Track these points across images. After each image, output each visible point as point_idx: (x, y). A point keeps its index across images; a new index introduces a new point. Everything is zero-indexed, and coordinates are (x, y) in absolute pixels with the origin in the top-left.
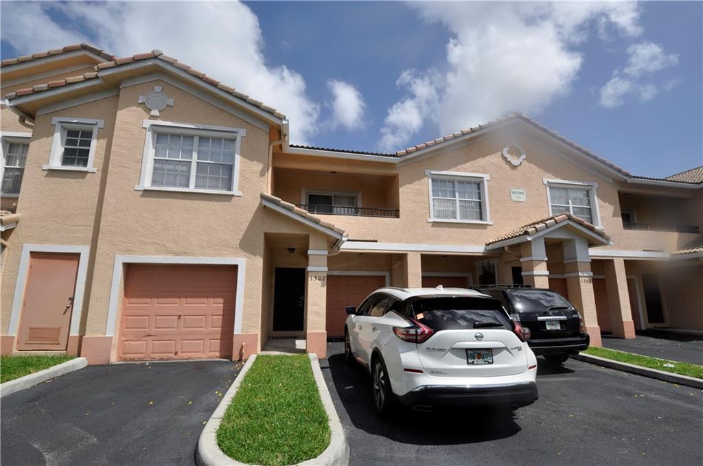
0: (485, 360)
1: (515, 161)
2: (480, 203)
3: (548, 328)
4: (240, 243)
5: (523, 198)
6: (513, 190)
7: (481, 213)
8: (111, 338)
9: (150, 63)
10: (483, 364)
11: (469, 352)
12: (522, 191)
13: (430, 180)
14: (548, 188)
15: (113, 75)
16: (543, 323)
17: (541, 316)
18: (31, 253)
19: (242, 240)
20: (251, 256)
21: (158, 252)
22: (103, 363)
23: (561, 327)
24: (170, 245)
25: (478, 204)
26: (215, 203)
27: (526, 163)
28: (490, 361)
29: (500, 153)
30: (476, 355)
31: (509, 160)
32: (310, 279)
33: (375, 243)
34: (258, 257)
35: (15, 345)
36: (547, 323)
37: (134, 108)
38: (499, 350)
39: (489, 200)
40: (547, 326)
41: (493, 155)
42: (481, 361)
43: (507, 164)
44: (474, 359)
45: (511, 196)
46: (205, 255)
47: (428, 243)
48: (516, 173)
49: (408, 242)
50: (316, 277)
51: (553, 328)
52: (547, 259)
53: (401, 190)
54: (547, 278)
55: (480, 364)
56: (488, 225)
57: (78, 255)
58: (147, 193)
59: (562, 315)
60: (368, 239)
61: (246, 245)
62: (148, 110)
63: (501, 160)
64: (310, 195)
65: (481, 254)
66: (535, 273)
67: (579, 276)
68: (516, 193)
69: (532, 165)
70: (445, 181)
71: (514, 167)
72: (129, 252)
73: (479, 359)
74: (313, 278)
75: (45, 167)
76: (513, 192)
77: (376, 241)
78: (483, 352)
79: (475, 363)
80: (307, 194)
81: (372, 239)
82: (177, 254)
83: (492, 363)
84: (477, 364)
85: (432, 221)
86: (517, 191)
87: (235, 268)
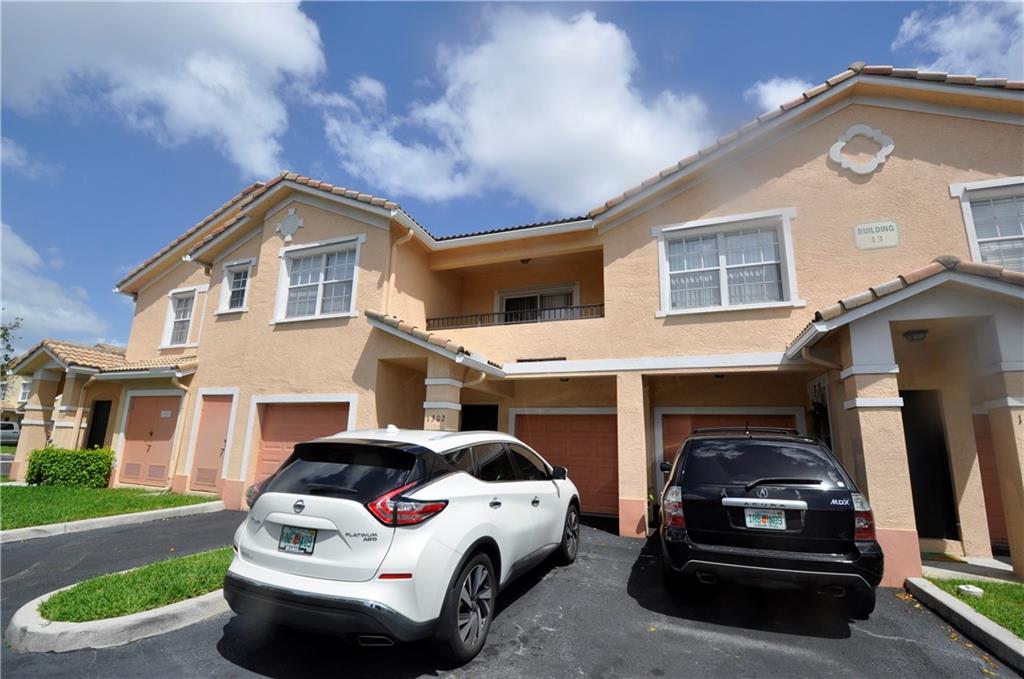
0: (303, 547)
1: (863, 164)
2: (778, 266)
3: (751, 523)
4: (354, 374)
5: (891, 238)
6: (862, 227)
7: (780, 286)
8: (243, 483)
9: (279, 187)
10: (296, 553)
11: (287, 530)
12: (888, 224)
13: (662, 245)
14: (966, 206)
15: (255, 209)
16: (739, 512)
17: (731, 495)
18: (204, 396)
19: (355, 371)
20: (363, 390)
21: (283, 390)
22: (236, 509)
23: (788, 527)
24: (293, 382)
25: (774, 269)
26: (333, 329)
27: (898, 163)
28: (309, 550)
29: (823, 158)
30: (293, 536)
31: (844, 166)
32: (426, 419)
33: (562, 362)
34: (370, 391)
35: (188, 484)
36: (747, 512)
37: (274, 238)
38: (329, 533)
39: (797, 257)
40: (748, 519)
41: (805, 166)
42: (295, 547)
43: (840, 175)
44: (289, 542)
45: (854, 240)
46: (321, 391)
47: (655, 356)
48: (868, 189)
49: (617, 357)
50: (434, 417)
51: (767, 525)
52: (897, 370)
53: (607, 270)
54: (900, 413)
55: (292, 552)
56: (792, 308)
57: (231, 396)
58: (279, 326)
59: (795, 498)
60: (552, 357)
61: (359, 378)
62: (283, 237)
63: (828, 170)
64: (507, 301)
65: (776, 369)
66: (860, 402)
67: (1009, 409)
68: (870, 230)
69: (916, 163)
70: (697, 239)
71: (862, 178)
72: (261, 391)
73: (295, 543)
74: (431, 419)
75: (216, 313)
76: (860, 231)
77: (565, 359)
78: (304, 534)
79: (287, 548)
80: (501, 299)
81: (557, 356)
82: (298, 392)
83: (311, 554)
84: (289, 552)
85: (665, 315)
86: (873, 226)
87: (345, 406)
